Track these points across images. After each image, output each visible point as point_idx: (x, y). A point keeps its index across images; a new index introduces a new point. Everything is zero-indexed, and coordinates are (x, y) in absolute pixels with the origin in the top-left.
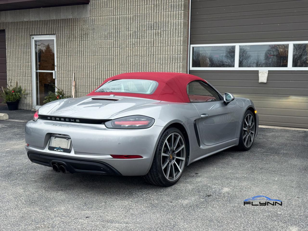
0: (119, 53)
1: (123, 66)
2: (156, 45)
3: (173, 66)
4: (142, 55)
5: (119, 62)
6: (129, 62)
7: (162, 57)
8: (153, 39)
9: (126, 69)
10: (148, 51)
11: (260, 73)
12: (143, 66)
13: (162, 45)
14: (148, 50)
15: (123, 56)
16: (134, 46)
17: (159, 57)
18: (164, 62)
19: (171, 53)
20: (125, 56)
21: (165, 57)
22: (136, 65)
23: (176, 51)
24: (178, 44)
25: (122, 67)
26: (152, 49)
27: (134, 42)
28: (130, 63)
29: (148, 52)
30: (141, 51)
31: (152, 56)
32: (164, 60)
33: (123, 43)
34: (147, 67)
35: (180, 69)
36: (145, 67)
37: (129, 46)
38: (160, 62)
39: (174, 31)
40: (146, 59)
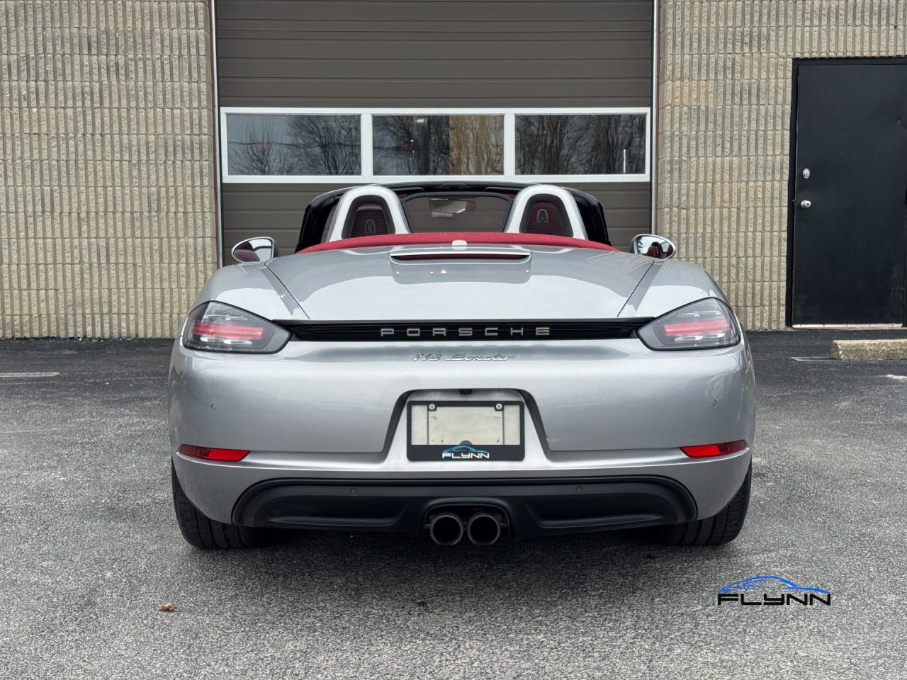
2: (111, 102)
3: (179, 171)
4: (58, 135)
7: (135, 142)
8: (97, 85)
10: (82, 123)
12: (64, 169)
13: (133, 104)
14: (80, 118)
16: (25, 104)
17: (125, 141)
18: (144, 157)
19: (169, 130)
21: (147, 143)
22: (37, 167)
23: (187, 124)
24: (191, 103)
26: (98, 116)
27: (24, 93)
28: (13, 161)
29: (80, 125)
30: (53, 122)
31: (98, 137)
32: (143, 151)
34: (82, 173)
35: (202, 180)
36: (72, 172)
37: (7, 104)
38: (130, 156)
39: (175, 63)
40: (73, 149)
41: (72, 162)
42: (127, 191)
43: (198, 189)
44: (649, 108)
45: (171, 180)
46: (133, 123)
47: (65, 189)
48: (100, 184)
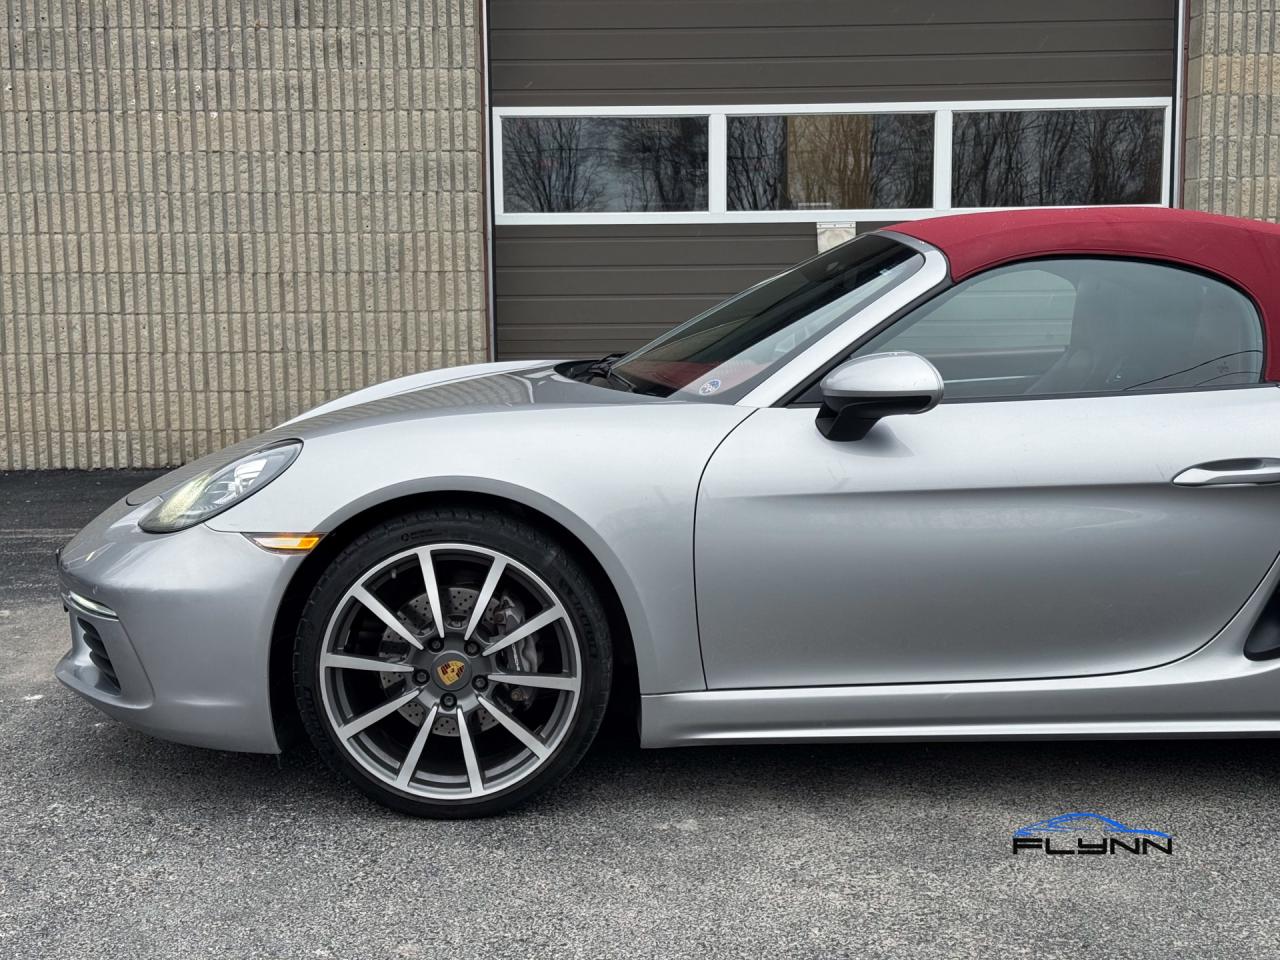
0: (105, 139)
1: (137, 210)
2: (329, 102)
3: (432, 207)
4: (249, 153)
5: (108, 187)
6: (176, 188)
7: (365, 164)
8: (309, 75)
9: (158, 225)
10: (285, 134)
11: (823, 232)
12: (258, 206)
13: (363, 104)
14: (283, 127)
15: (134, 156)
16: (199, 105)
17: (352, 162)
18: (379, 187)
19: (418, 144)
20: (147, 156)
21: (384, 165)
22: (218, 203)
23: (446, 135)
24: (451, 102)
25: (131, 213)
26: (310, 123)
27: (198, 87)
28: (182, 194)
29: (284, 137)
30: (242, 134)
31: (310, 155)
32: (378, 177)
33: (130, 89)
34: (286, 211)
35: (467, 222)
36: (271, 210)
37: (172, 105)
38: (359, 185)
39: (428, 39)
40: (273, 174)
41: (271, 196)
42: (354, 239)
43: (461, 235)
44: (1170, 99)
45: (420, 221)
46: (364, 134)
47: (261, 237)
48: (314, 228)
